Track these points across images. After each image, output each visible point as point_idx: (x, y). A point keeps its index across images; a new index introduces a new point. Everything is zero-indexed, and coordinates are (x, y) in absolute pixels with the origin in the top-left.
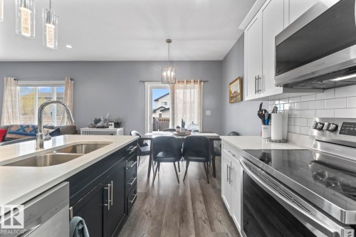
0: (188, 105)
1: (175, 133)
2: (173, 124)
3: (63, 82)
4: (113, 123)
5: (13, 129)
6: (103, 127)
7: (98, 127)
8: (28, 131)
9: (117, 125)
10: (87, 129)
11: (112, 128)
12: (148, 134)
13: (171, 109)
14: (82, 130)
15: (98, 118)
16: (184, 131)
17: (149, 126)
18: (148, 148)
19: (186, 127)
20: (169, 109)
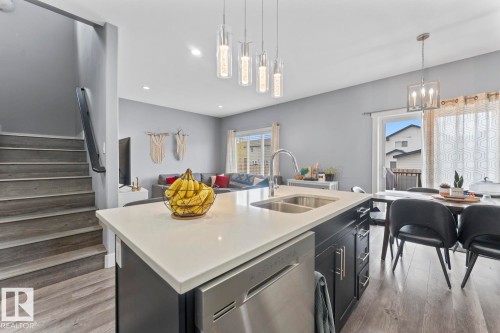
0: (470, 145)
1: (439, 196)
2: (431, 180)
3: (270, 128)
4: (324, 175)
5: (234, 177)
6: (311, 179)
7: (306, 179)
8: (244, 179)
9: (330, 177)
10: (293, 181)
11: (322, 181)
12: (379, 194)
13: (424, 153)
14: (289, 181)
15: (305, 168)
16: (461, 195)
17: (379, 181)
18: (382, 215)
19: (466, 187)
20: (419, 152)
